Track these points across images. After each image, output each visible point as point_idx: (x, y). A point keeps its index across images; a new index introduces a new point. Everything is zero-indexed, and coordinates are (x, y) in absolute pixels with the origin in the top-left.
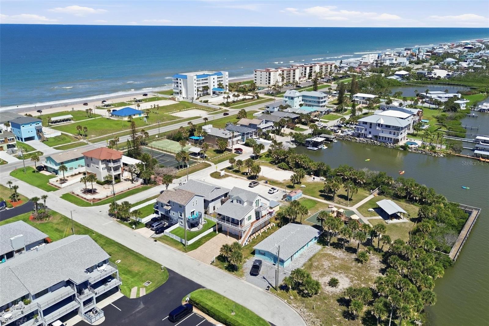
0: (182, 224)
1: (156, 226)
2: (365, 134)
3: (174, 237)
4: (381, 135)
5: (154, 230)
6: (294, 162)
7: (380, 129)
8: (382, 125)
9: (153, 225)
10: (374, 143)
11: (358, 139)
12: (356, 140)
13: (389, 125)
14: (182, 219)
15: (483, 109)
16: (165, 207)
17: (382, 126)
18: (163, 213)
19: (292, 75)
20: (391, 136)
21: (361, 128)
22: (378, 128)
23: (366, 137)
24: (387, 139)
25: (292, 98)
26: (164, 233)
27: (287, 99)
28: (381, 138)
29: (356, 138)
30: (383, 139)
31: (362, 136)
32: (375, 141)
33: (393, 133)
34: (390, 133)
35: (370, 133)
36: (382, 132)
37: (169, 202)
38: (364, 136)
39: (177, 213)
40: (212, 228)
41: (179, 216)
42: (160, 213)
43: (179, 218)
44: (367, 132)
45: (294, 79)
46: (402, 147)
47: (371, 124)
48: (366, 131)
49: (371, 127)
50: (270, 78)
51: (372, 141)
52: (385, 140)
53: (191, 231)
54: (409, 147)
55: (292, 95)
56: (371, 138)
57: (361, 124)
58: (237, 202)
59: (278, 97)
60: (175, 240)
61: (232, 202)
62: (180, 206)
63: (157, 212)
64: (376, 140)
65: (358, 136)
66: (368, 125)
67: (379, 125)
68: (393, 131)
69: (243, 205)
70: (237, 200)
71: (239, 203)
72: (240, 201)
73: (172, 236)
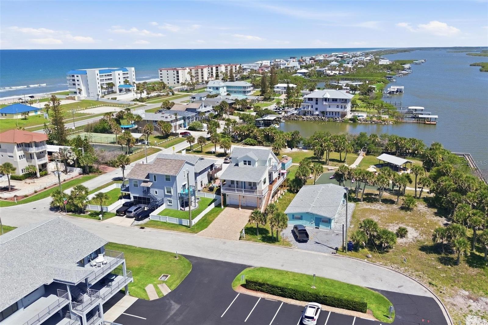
0: (171, 204)
1: (135, 211)
2: (311, 112)
3: (169, 220)
4: (329, 110)
5: (131, 217)
6: (263, 135)
7: (327, 104)
8: (329, 99)
9: (130, 210)
10: (322, 119)
11: (304, 117)
12: (303, 118)
13: (336, 99)
14: (170, 196)
15: (393, 91)
16: (143, 184)
17: (328, 101)
18: (137, 195)
19: (200, 74)
20: (339, 110)
21: (307, 105)
22: (325, 103)
23: (313, 115)
24: (334, 114)
25: (217, 88)
26: (150, 217)
27: (211, 90)
28: (328, 114)
29: (303, 117)
30: (330, 115)
31: (308, 114)
32: (323, 117)
33: (340, 107)
34: (338, 107)
35: (317, 109)
36: (329, 107)
37: (148, 177)
38: (311, 114)
39: (163, 191)
40: (213, 204)
41: (166, 193)
42: (132, 196)
43: (166, 196)
44: (314, 109)
45: (203, 78)
46: (351, 119)
47: (317, 100)
48: (312, 107)
49: (317, 104)
50: (178, 76)
51: (320, 117)
52: (332, 115)
53: (185, 210)
54: (358, 119)
55: (216, 85)
56: (318, 115)
57: (307, 101)
58: (245, 164)
59: (194, 93)
60: (170, 223)
61: (237, 165)
62: (168, 178)
63: (128, 197)
64: (323, 116)
65: (305, 115)
66: (314, 101)
67: (326, 100)
68: (340, 104)
69: (253, 166)
70: (245, 161)
71: (247, 164)
72: (248, 162)
73: (163, 219)
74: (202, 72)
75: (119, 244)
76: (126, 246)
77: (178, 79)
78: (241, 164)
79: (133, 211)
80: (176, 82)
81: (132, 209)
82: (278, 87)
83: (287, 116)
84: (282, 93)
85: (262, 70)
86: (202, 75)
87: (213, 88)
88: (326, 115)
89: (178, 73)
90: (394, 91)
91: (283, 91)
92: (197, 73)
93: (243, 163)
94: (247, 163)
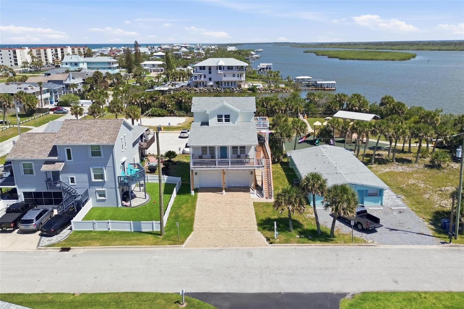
0: (103, 198)
1: (37, 218)
2: (203, 83)
3: (112, 226)
4: (224, 79)
5: (33, 232)
7: (222, 72)
8: (224, 67)
9: (26, 217)
10: (218, 91)
11: (197, 89)
12: (196, 90)
13: (231, 66)
14: (102, 184)
16: (45, 168)
17: (223, 69)
18: (33, 190)
20: (236, 79)
21: (199, 75)
22: (219, 72)
23: (206, 86)
24: (230, 84)
25: (76, 64)
26: (73, 225)
27: (68, 66)
28: (223, 84)
29: (195, 88)
30: (225, 85)
31: (200, 85)
32: (218, 89)
33: (236, 75)
34: (234, 76)
35: (210, 79)
36: (225, 76)
37: (54, 151)
38: (203, 85)
39: (86, 176)
40: (175, 190)
41: (93, 180)
42: (20, 192)
43: (92, 184)
44: (207, 79)
46: (249, 89)
47: (210, 68)
48: (205, 78)
49: (210, 73)
51: (215, 88)
52: (228, 85)
53: (132, 206)
54: (257, 89)
55: (76, 61)
56: (212, 86)
57: (198, 70)
58: (219, 121)
61: (205, 123)
62: (96, 151)
63: (13, 195)
64: (218, 87)
65: (196, 86)
66: (207, 70)
67: (220, 68)
68: (237, 72)
69: (234, 123)
70: (220, 116)
71: (224, 120)
72: (226, 116)
73: (100, 227)
74: (46, 54)
75: (30, 295)
76: (50, 297)
77: (16, 60)
78: (213, 121)
79: (34, 218)
80: (13, 63)
81: (31, 215)
82: (145, 65)
83: (176, 89)
84: (151, 72)
85: (113, 54)
86: (46, 57)
87: (71, 63)
88: (221, 85)
89: (15, 52)
90: (264, 68)
91: (152, 68)
92: (39, 54)
93: (216, 118)
94: (224, 118)
